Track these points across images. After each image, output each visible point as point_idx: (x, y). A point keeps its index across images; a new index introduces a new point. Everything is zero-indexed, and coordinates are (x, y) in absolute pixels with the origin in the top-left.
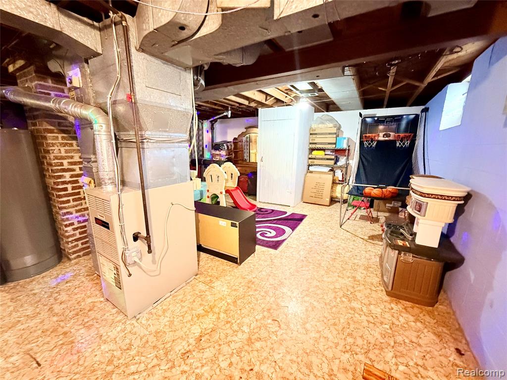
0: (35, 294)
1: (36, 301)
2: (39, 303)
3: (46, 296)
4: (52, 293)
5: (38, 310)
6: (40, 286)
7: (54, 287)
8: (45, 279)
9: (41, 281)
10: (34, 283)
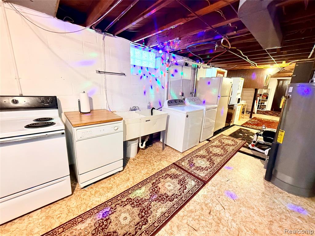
0: (274, 202)
1: (270, 206)
2: (271, 211)
3: (278, 211)
4: (283, 212)
5: (266, 214)
6: (281, 201)
7: (288, 211)
8: (289, 199)
9: (286, 198)
10: (281, 195)
